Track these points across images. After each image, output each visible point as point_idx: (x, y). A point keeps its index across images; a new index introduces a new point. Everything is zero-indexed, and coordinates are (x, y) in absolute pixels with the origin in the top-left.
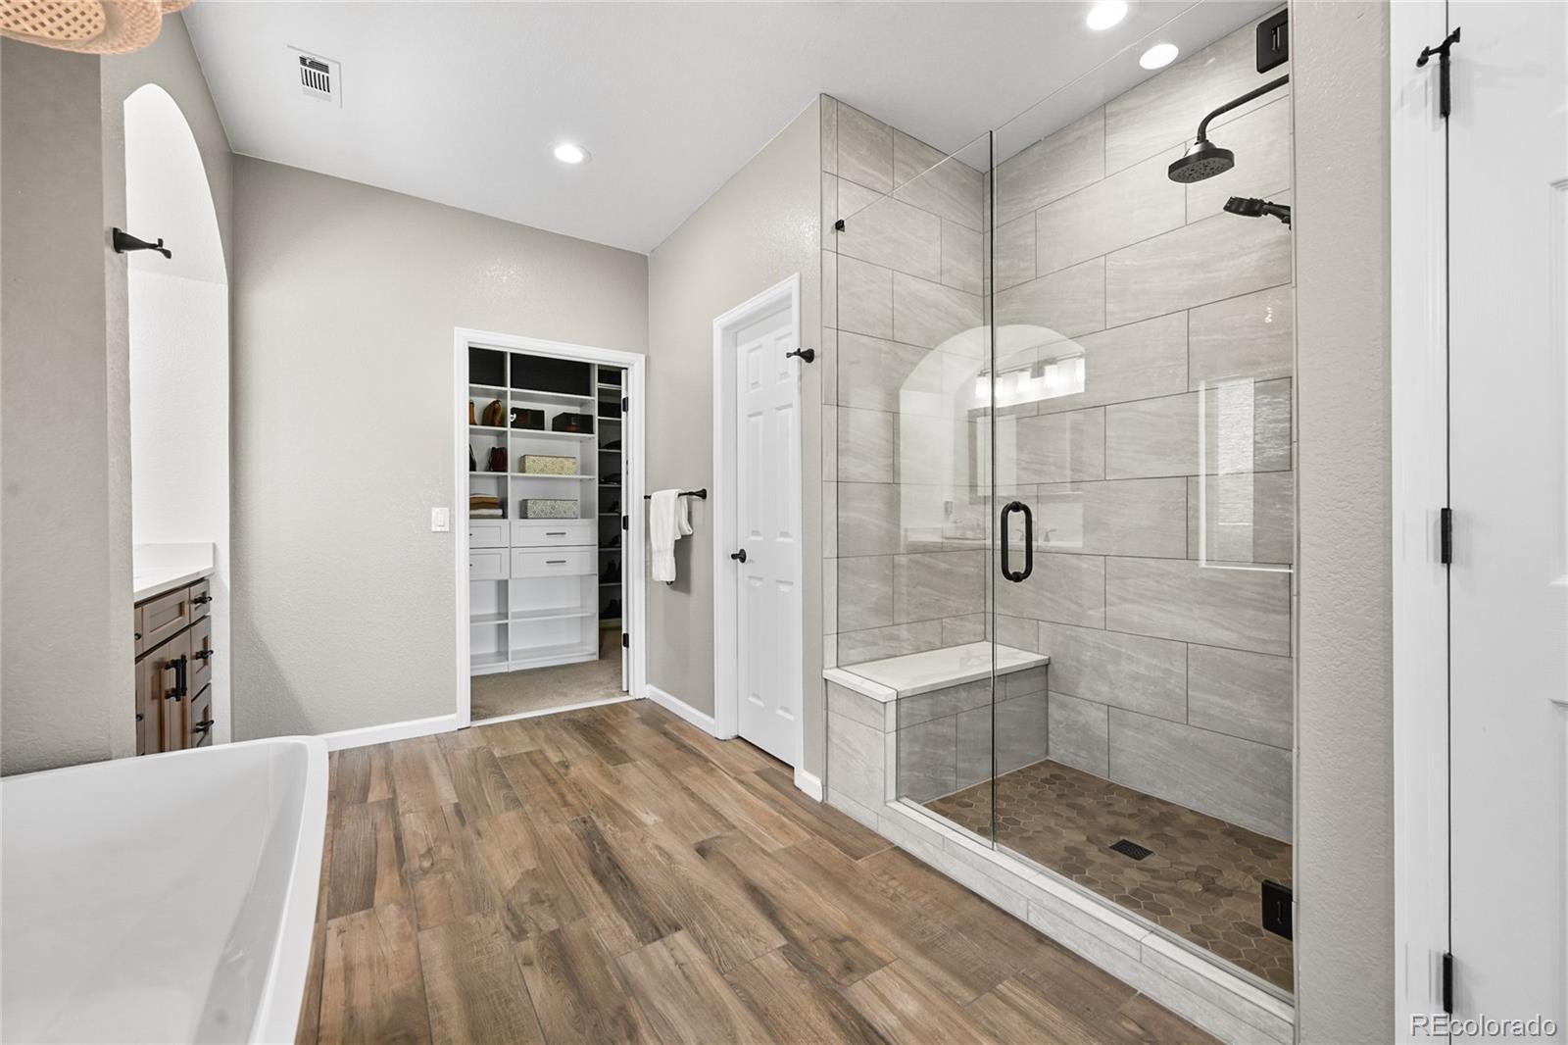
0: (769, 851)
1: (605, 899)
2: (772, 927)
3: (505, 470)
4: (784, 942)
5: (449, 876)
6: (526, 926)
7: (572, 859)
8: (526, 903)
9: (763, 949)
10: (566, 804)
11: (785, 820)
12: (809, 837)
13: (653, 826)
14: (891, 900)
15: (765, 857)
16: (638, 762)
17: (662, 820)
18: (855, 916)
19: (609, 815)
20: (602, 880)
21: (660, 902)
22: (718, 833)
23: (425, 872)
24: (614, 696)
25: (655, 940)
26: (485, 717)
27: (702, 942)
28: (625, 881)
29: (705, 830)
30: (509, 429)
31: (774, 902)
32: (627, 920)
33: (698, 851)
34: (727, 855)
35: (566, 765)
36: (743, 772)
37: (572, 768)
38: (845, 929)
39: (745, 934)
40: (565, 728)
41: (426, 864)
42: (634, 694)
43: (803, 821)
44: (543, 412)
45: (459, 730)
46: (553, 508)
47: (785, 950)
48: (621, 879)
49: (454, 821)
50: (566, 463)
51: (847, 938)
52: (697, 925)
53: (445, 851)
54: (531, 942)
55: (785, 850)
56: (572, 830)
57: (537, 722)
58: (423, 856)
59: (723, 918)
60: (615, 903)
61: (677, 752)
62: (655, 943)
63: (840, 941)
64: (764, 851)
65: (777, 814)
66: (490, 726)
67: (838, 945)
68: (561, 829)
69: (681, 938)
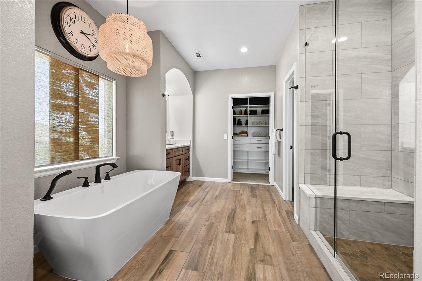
0: (270, 229)
1: (226, 222)
2: (253, 243)
3: (248, 125)
4: (253, 247)
5: (206, 207)
6: (210, 220)
7: (227, 212)
8: (213, 216)
9: (247, 246)
10: (235, 202)
11: (282, 224)
12: (285, 231)
13: (248, 213)
14: (292, 255)
15: (268, 230)
16: (258, 199)
17: (251, 212)
18: (277, 253)
19: (241, 207)
20: (228, 218)
21: (235, 227)
22: (261, 220)
23: (203, 204)
24: (266, 183)
25: (228, 233)
26: (235, 181)
27: (236, 238)
28: (233, 220)
29: (259, 218)
30: (248, 115)
31: (259, 239)
32: (226, 227)
33: (253, 221)
34: (259, 225)
35: (242, 195)
36: (282, 209)
37: (242, 196)
38: (271, 253)
39: (246, 241)
40: (249, 187)
41: (205, 204)
42: (271, 184)
43: (287, 226)
44: (257, 110)
45: (229, 182)
46: (259, 134)
47: (251, 249)
48: (232, 220)
49: (214, 198)
50: (263, 122)
51: (270, 255)
52: (238, 235)
53: (209, 202)
54: (208, 222)
55: (274, 230)
56: (232, 207)
57: (244, 184)
58: (205, 202)
59: (245, 236)
60: (227, 223)
61: (269, 200)
62: (227, 233)
63: (267, 255)
64: (268, 228)
65: (281, 222)
66: (235, 183)
67: (265, 255)
68: (230, 206)
69: (233, 235)
